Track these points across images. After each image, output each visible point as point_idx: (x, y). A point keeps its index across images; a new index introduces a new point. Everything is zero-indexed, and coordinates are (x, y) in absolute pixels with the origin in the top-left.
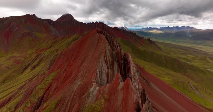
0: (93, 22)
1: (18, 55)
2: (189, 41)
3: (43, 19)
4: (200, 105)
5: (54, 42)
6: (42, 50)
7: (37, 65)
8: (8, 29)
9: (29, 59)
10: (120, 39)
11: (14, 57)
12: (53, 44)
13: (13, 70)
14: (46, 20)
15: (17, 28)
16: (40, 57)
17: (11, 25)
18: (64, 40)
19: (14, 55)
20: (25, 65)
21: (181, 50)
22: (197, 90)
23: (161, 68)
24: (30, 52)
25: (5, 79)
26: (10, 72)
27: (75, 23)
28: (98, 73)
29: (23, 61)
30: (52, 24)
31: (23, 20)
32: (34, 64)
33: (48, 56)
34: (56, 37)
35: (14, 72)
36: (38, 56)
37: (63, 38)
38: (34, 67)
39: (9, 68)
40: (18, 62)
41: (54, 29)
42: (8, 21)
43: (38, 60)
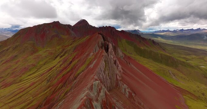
0: (103, 26)
1: (50, 50)
2: (202, 44)
3: (64, 25)
4: (171, 84)
5: (74, 41)
6: (66, 47)
7: (64, 55)
8: (42, 33)
9: (58, 52)
10: (125, 40)
11: (48, 50)
12: (73, 43)
13: (49, 58)
14: (66, 25)
15: (48, 32)
16: (65, 50)
17: (45, 30)
18: (80, 40)
19: (48, 49)
20: (56, 55)
21: (188, 52)
22: (174, 75)
23: (156, 63)
24: (58, 48)
25: (45, 63)
26: (47, 59)
27: (89, 27)
28: (94, 50)
29: (55, 53)
30: (71, 28)
31: (52, 26)
32: (62, 55)
33: (70, 50)
34: (75, 38)
35: (49, 59)
36: (63, 50)
37: (80, 39)
38: (62, 56)
39: (46, 57)
40: (51, 54)
41: (73, 32)
42: (42, 27)
43: (64, 52)
